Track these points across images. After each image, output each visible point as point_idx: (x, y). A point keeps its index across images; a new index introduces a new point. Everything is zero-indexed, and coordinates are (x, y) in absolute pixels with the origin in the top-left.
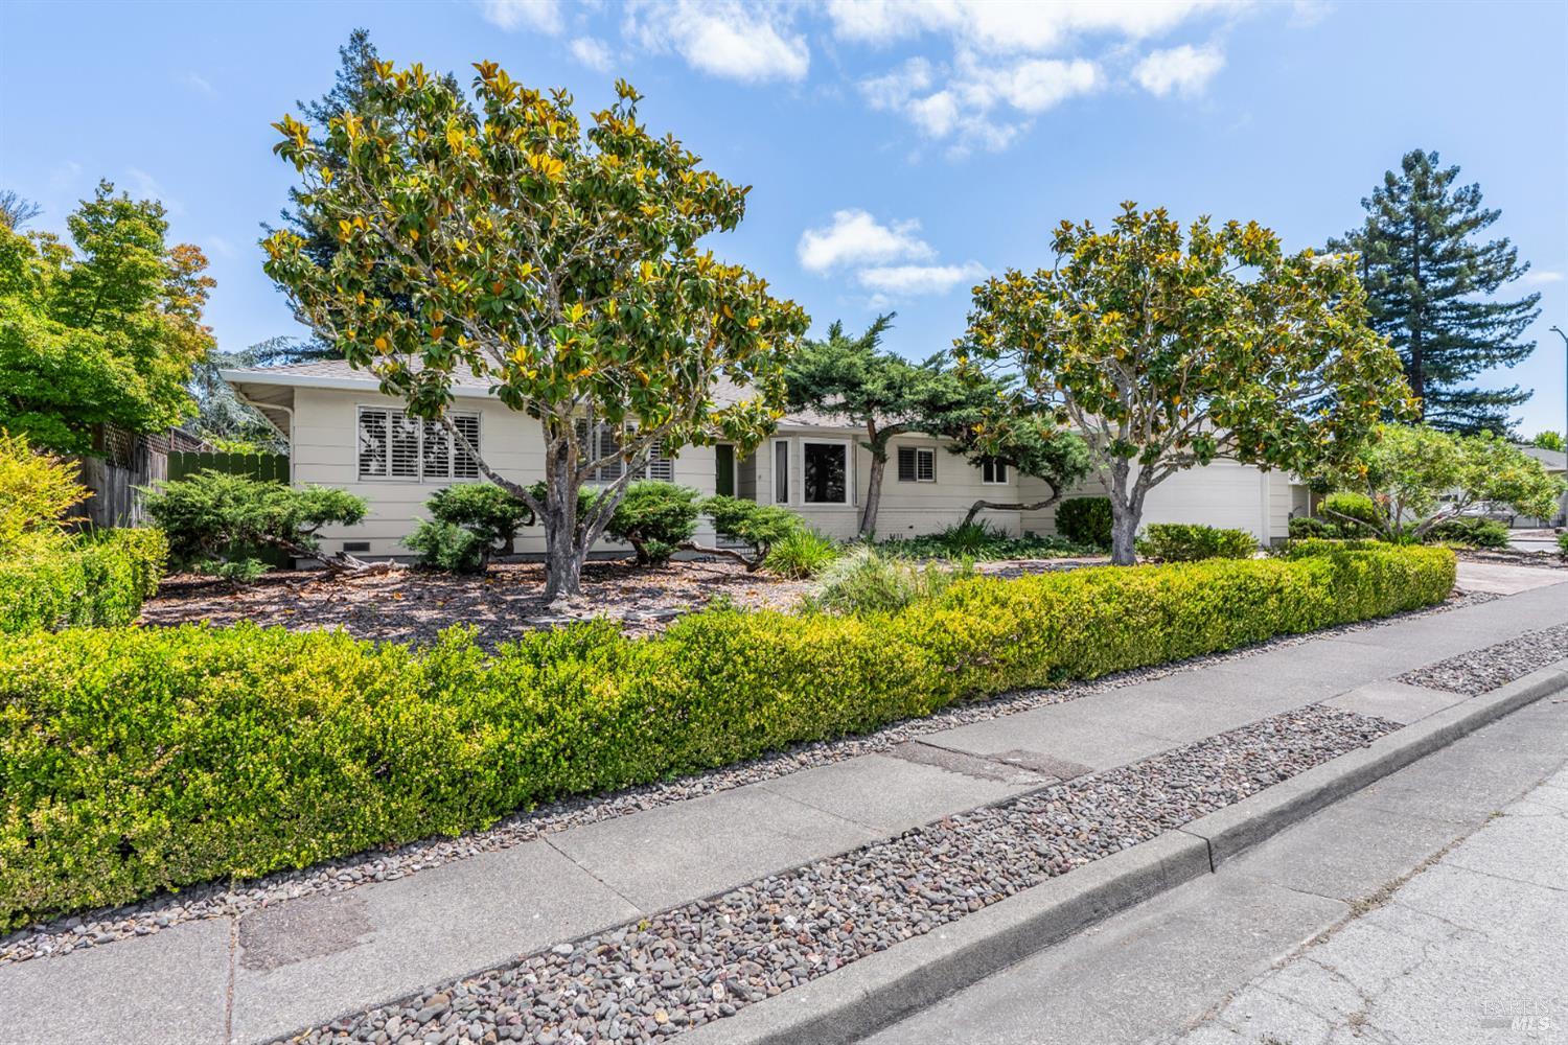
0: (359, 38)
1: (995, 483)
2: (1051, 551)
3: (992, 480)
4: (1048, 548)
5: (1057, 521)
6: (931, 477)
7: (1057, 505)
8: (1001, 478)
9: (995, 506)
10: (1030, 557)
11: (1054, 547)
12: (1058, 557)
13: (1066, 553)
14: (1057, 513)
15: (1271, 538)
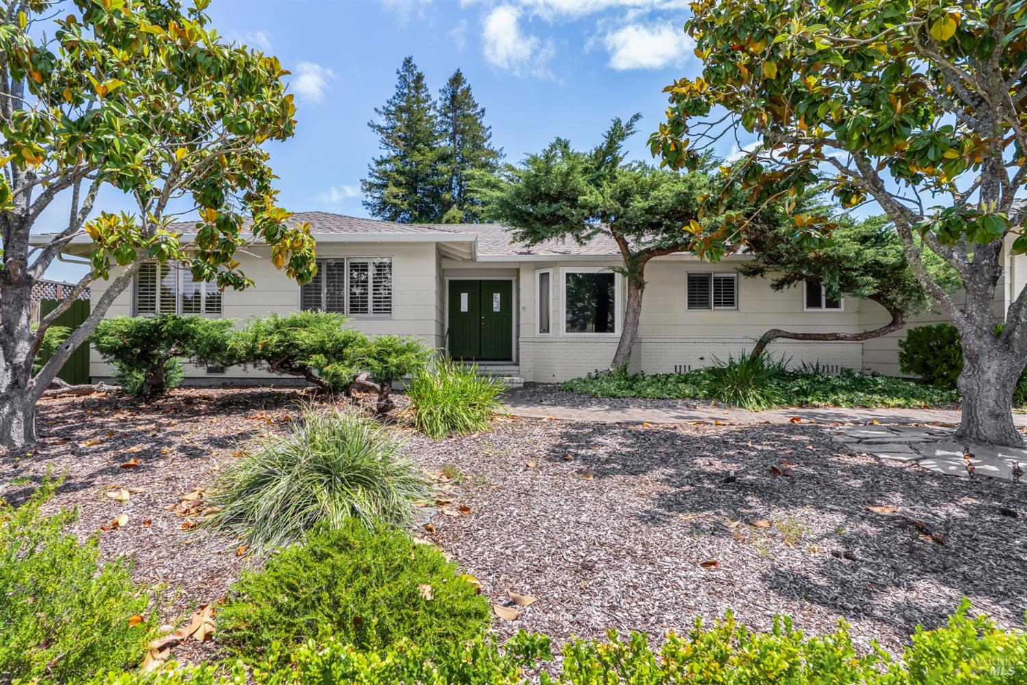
0: (408, 62)
1: (824, 309)
2: (876, 397)
3: (819, 305)
4: (873, 392)
5: (901, 354)
6: (732, 304)
7: (902, 334)
8: (832, 304)
9: (795, 336)
10: (836, 404)
11: (882, 392)
12: (888, 406)
13: (902, 402)
14: (902, 344)
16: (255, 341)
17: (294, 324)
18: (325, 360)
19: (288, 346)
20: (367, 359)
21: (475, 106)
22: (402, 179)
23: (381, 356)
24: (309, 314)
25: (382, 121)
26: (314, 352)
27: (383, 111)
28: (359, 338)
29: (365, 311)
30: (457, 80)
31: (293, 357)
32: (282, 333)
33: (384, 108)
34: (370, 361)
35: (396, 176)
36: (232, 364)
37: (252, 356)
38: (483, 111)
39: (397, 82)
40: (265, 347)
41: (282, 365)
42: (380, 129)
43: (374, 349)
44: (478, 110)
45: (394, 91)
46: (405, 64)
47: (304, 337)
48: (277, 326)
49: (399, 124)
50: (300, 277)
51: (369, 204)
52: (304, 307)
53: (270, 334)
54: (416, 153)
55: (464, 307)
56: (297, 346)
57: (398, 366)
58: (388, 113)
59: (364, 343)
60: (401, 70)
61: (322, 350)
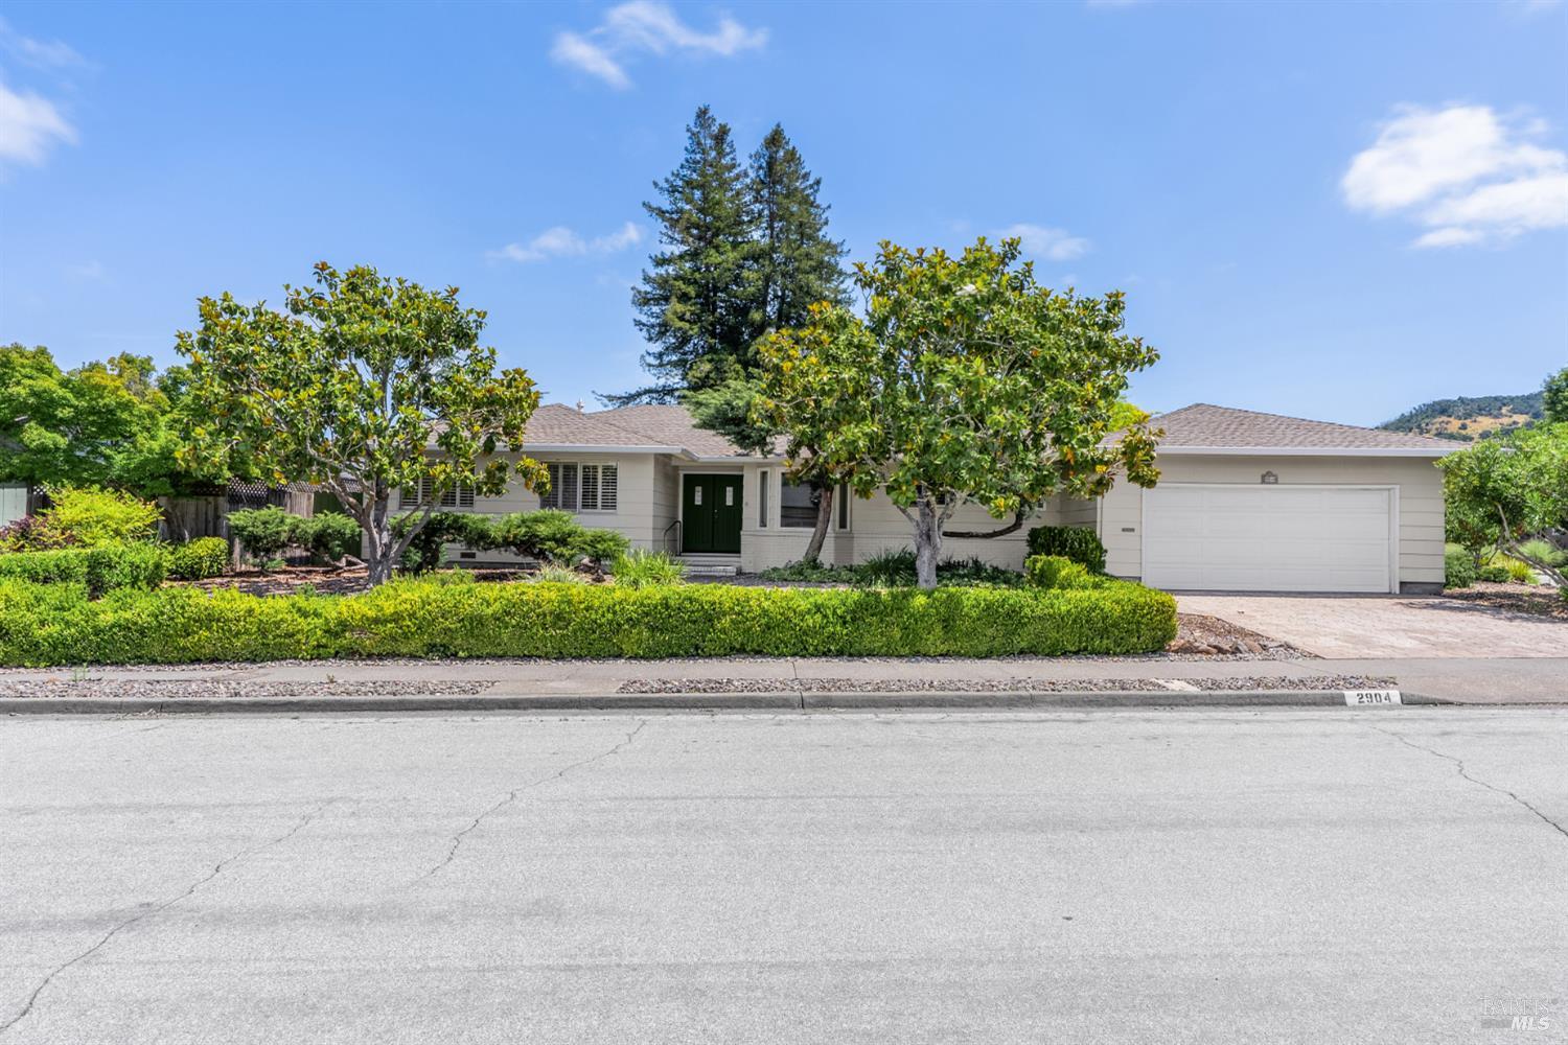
0: (702, 114)
15: (1402, 584)
16: (508, 531)
17: (536, 520)
18: (556, 546)
19: (530, 537)
20: (582, 546)
21: (806, 176)
22: (691, 291)
23: (592, 544)
24: (547, 512)
25: (665, 202)
26: (549, 540)
27: (666, 186)
28: (579, 531)
29: (594, 506)
30: (775, 139)
31: (534, 545)
32: (527, 527)
33: (667, 181)
34: (585, 546)
35: (683, 286)
36: (491, 549)
37: (507, 543)
38: (818, 182)
39: (687, 143)
40: (515, 536)
41: (525, 550)
42: (661, 213)
43: (588, 539)
44: (811, 182)
45: (682, 156)
46: (698, 116)
47: (543, 530)
48: (523, 521)
49: (688, 207)
50: (541, 494)
51: (644, 325)
52: (543, 506)
53: (519, 527)
54: (712, 251)
55: (698, 501)
56: (538, 536)
57: (604, 551)
58: (673, 190)
59: (582, 534)
60: (692, 125)
61: (553, 538)
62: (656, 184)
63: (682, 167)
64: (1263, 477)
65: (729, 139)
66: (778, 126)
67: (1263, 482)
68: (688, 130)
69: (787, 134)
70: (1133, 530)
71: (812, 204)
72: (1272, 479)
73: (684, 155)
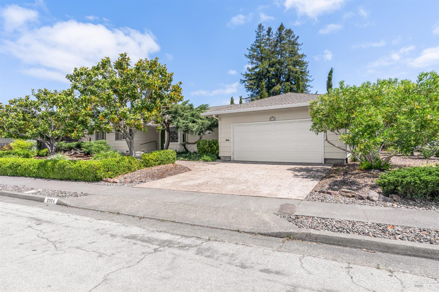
15: (325, 159)
27: (250, 49)
30: (281, 28)
33: (251, 47)
39: (256, 35)
46: (258, 27)
62: (248, 49)
63: (255, 42)
64: (270, 118)
65: (271, 31)
66: (282, 23)
67: (270, 120)
68: (256, 32)
69: (284, 26)
70: (229, 140)
71: (296, 44)
72: (273, 119)
73: (255, 39)
